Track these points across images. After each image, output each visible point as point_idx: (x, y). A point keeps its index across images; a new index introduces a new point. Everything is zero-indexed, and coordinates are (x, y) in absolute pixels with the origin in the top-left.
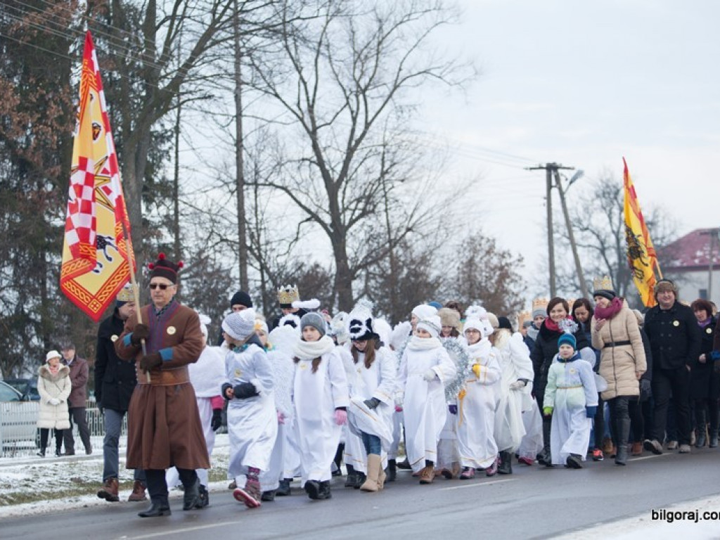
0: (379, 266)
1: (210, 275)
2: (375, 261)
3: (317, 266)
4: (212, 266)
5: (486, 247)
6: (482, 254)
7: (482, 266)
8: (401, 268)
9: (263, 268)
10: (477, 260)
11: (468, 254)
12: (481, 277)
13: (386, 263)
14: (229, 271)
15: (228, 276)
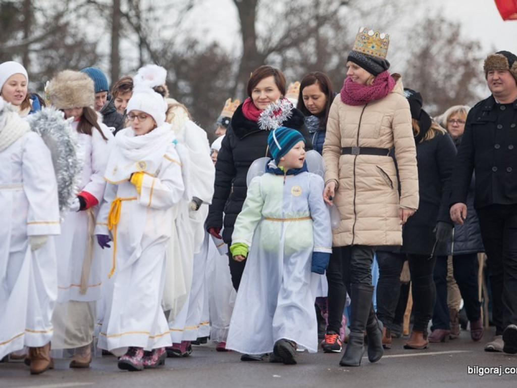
0: (300, 51)
1: (70, 48)
2: (295, 43)
3: (215, 45)
4: (74, 36)
5: (447, 32)
6: (441, 43)
7: (440, 59)
8: (330, 55)
9: (143, 43)
10: (434, 50)
11: (422, 42)
12: (438, 74)
13: (310, 47)
14: (95, 45)
15: (93, 51)
